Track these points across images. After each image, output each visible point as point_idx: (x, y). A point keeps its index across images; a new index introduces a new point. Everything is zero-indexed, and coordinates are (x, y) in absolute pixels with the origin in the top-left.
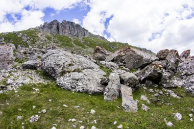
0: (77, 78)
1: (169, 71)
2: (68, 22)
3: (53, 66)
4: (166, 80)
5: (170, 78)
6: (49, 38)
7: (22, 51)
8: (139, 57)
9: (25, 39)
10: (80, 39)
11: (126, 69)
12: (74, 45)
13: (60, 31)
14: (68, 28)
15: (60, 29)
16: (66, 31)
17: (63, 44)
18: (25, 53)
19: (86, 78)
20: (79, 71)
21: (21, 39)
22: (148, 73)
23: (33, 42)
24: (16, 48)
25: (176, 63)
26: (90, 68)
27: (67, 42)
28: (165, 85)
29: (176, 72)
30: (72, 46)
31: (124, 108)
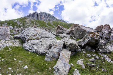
0: (34, 43)
1: (104, 40)
2: (44, 13)
3: (25, 37)
4: (102, 46)
5: (105, 44)
6: (32, 22)
7: (17, 30)
8: (83, 30)
9: (18, 23)
10: (51, 22)
11: (74, 38)
12: (47, 26)
13: (39, 18)
14: (44, 16)
15: (39, 17)
16: (43, 18)
17: (41, 26)
18: (18, 31)
19: (40, 43)
20: (37, 39)
21: (16, 23)
22: (87, 40)
23: (24, 25)
24: (14, 28)
25: (109, 34)
26: (46, 37)
27: (43, 24)
28: (101, 50)
29: (109, 41)
30: (46, 26)
31: (55, 70)
